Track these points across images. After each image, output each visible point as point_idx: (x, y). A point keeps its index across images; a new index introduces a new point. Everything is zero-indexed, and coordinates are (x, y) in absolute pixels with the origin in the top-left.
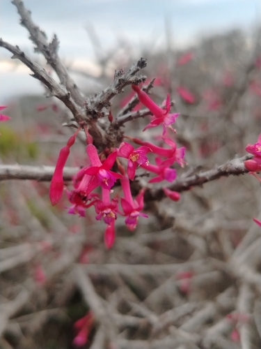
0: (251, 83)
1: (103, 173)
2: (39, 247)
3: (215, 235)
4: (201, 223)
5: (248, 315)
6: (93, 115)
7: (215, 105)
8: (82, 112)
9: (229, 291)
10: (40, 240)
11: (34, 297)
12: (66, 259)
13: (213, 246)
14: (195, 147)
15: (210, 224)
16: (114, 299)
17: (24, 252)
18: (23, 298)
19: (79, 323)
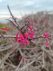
0: (45, 20)
1: (23, 38)
2: (13, 45)
3: (39, 44)
4: (37, 42)
5: (44, 56)
6: (22, 29)
7: (39, 24)
8: (20, 29)
9: (41, 52)
10: (13, 44)
11: (13, 52)
12: (17, 47)
13: (39, 45)
14: (36, 31)
15: (38, 42)
16: (24, 52)
17: (11, 46)
18: (11, 52)
19: (19, 56)
